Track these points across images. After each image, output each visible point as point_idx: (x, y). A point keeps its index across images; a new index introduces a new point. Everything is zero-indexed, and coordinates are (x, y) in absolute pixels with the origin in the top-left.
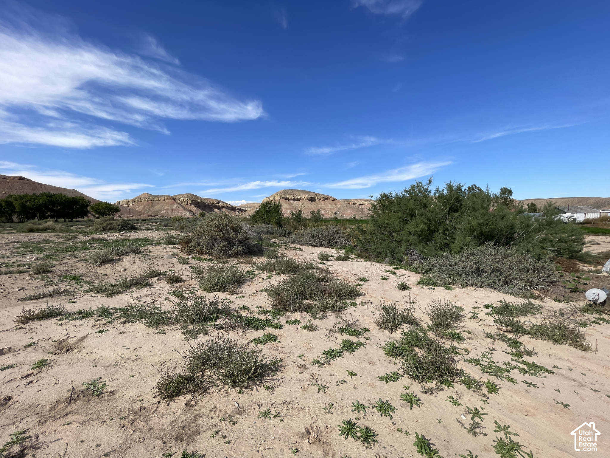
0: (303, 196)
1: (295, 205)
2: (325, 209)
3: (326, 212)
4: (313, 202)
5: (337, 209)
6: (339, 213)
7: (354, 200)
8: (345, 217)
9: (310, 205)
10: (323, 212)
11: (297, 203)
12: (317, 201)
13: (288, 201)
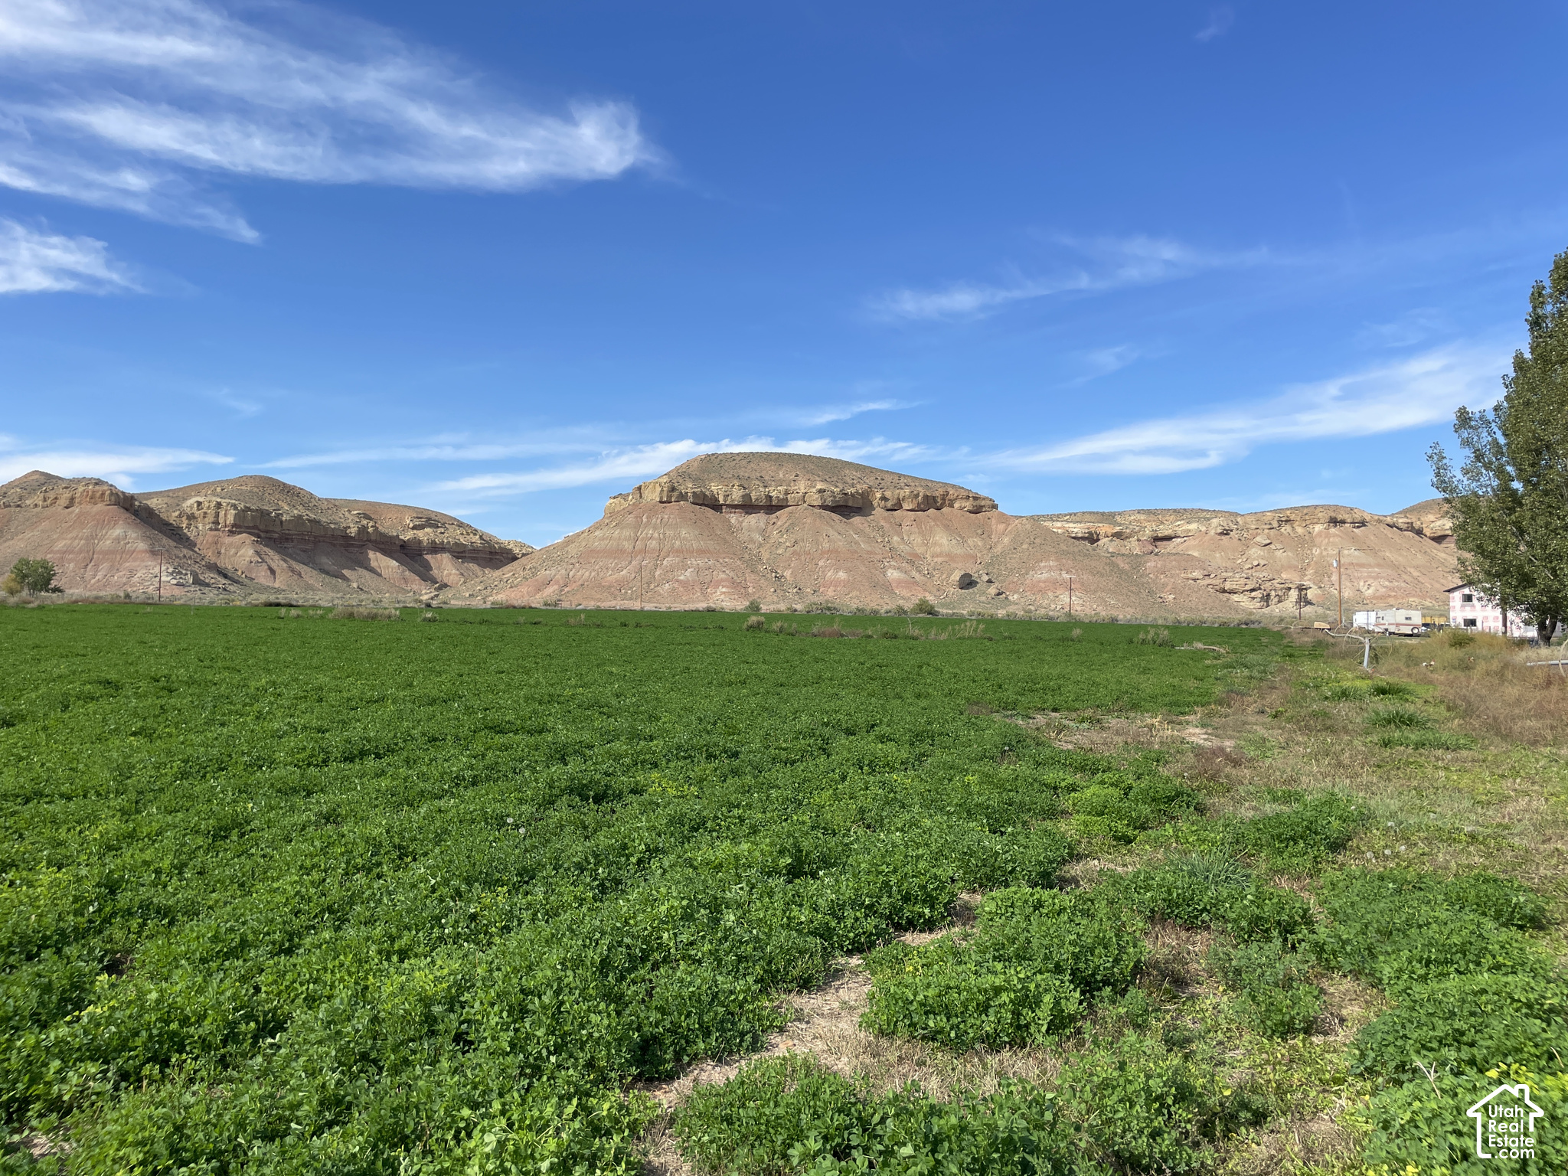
0: (801, 486)
1: (743, 536)
2: (916, 555)
3: (914, 573)
4: (857, 520)
5: (987, 559)
6: (990, 581)
7: (1142, 517)
8: (1017, 604)
9: (831, 532)
10: (893, 574)
11: (762, 525)
12: (878, 512)
13: (710, 512)
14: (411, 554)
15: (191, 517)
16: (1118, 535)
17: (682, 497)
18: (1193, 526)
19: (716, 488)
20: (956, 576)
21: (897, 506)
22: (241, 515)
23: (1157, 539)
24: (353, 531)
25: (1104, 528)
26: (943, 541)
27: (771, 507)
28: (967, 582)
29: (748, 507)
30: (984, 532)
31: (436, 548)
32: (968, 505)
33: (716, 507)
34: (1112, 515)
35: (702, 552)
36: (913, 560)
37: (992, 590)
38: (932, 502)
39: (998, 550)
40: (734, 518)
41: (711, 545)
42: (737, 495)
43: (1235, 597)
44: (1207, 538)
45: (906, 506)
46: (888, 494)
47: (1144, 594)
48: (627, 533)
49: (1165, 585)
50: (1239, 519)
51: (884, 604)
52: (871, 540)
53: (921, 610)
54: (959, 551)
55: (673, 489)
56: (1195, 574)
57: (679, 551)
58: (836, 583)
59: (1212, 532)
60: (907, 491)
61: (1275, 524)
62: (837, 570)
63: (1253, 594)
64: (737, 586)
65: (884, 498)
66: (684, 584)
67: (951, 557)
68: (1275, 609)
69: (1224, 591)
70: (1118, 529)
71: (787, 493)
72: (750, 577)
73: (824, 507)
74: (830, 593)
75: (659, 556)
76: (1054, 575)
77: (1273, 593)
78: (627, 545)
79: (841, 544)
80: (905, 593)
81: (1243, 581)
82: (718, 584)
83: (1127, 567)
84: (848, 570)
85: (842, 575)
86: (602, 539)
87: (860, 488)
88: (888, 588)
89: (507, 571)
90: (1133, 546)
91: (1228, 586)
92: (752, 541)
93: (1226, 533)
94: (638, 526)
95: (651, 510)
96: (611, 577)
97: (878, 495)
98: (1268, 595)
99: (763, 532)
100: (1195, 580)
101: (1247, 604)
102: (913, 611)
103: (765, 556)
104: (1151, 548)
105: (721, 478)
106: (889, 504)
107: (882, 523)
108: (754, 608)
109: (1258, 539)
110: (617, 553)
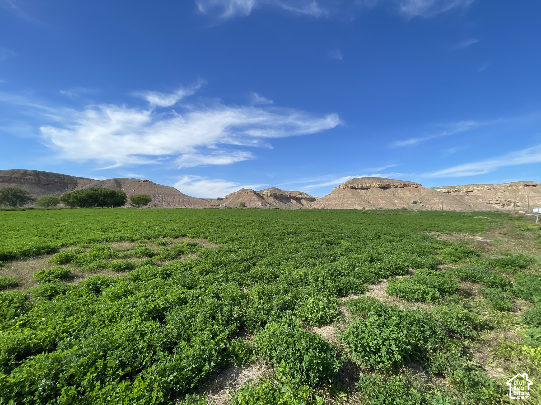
0: (374, 184)
1: (361, 194)
2: (402, 197)
3: (401, 201)
4: (387, 190)
5: (420, 197)
6: (421, 202)
7: (463, 187)
8: (428, 207)
9: (381, 193)
10: (396, 201)
11: (365, 192)
12: (392, 188)
13: (354, 190)
14: (298, 200)
15: (264, 195)
16: (456, 191)
17: (348, 187)
18: (479, 188)
19: (355, 185)
20: (412, 201)
21: (397, 187)
22: (271, 194)
23: (468, 192)
24: (288, 196)
25: (452, 190)
26: (408, 194)
27: (367, 188)
28: (415, 203)
29: (362, 188)
30: (419, 192)
31: (302, 198)
32: (415, 186)
33: (355, 189)
34: (454, 187)
35: (352, 198)
36: (401, 198)
37: (421, 204)
38: (405, 186)
39: (423, 195)
40: (359, 191)
41: (354, 196)
42: (360, 186)
43: (493, 205)
44: (484, 191)
45: (399, 187)
46: (394, 184)
47: (464, 205)
48: (337, 194)
49: (470, 203)
50: (494, 186)
51: (394, 208)
52: (390, 194)
53: (403, 209)
54: (413, 196)
55: (346, 186)
56: (480, 200)
57: (347, 198)
58: (383, 203)
59: (485, 189)
60: (399, 183)
61: (506, 187)
62: (383, 201)
63: (499, 204)
64: (360, 204)
65: (394, 185)
66: (349, 204)
67: (410, 197)
68: (506, 208)
69: (490, 204)
70: (456, 190)
71: (371, 185)
72: (363, 203)
73: (379, 188)
74: (381, 205)
75: (343, 199)
76: (438, 201)
77: (506, 204)
78: (337, 197)
79: (383, 195)
80: (399, 205)
81: (495, 201)
82: (356, 204)
83: (459, 198)
84: (385, 201)
85: (384, 202)
86: (332, 196)
87: (388, 183)
88: (395, 204)
89: (314, 202)
90: (460, 193)
91: (490, 202)
92: (363, 195)
93: (490, 189)
94: (339, 193)
95: (342, 190)
96: (334, 203)
97: (392, 185)
98: (504, 205)
99: (366, 193)
100: (480, 201)
101: (497, 207)
102: (401, 209)
103: (366, 198)
104: (466, 194)
105: (356, 183)
106: (395, 186)
107: (393, 190)
108: (364, 209)
109: (500, 191)
110: (335, 198)
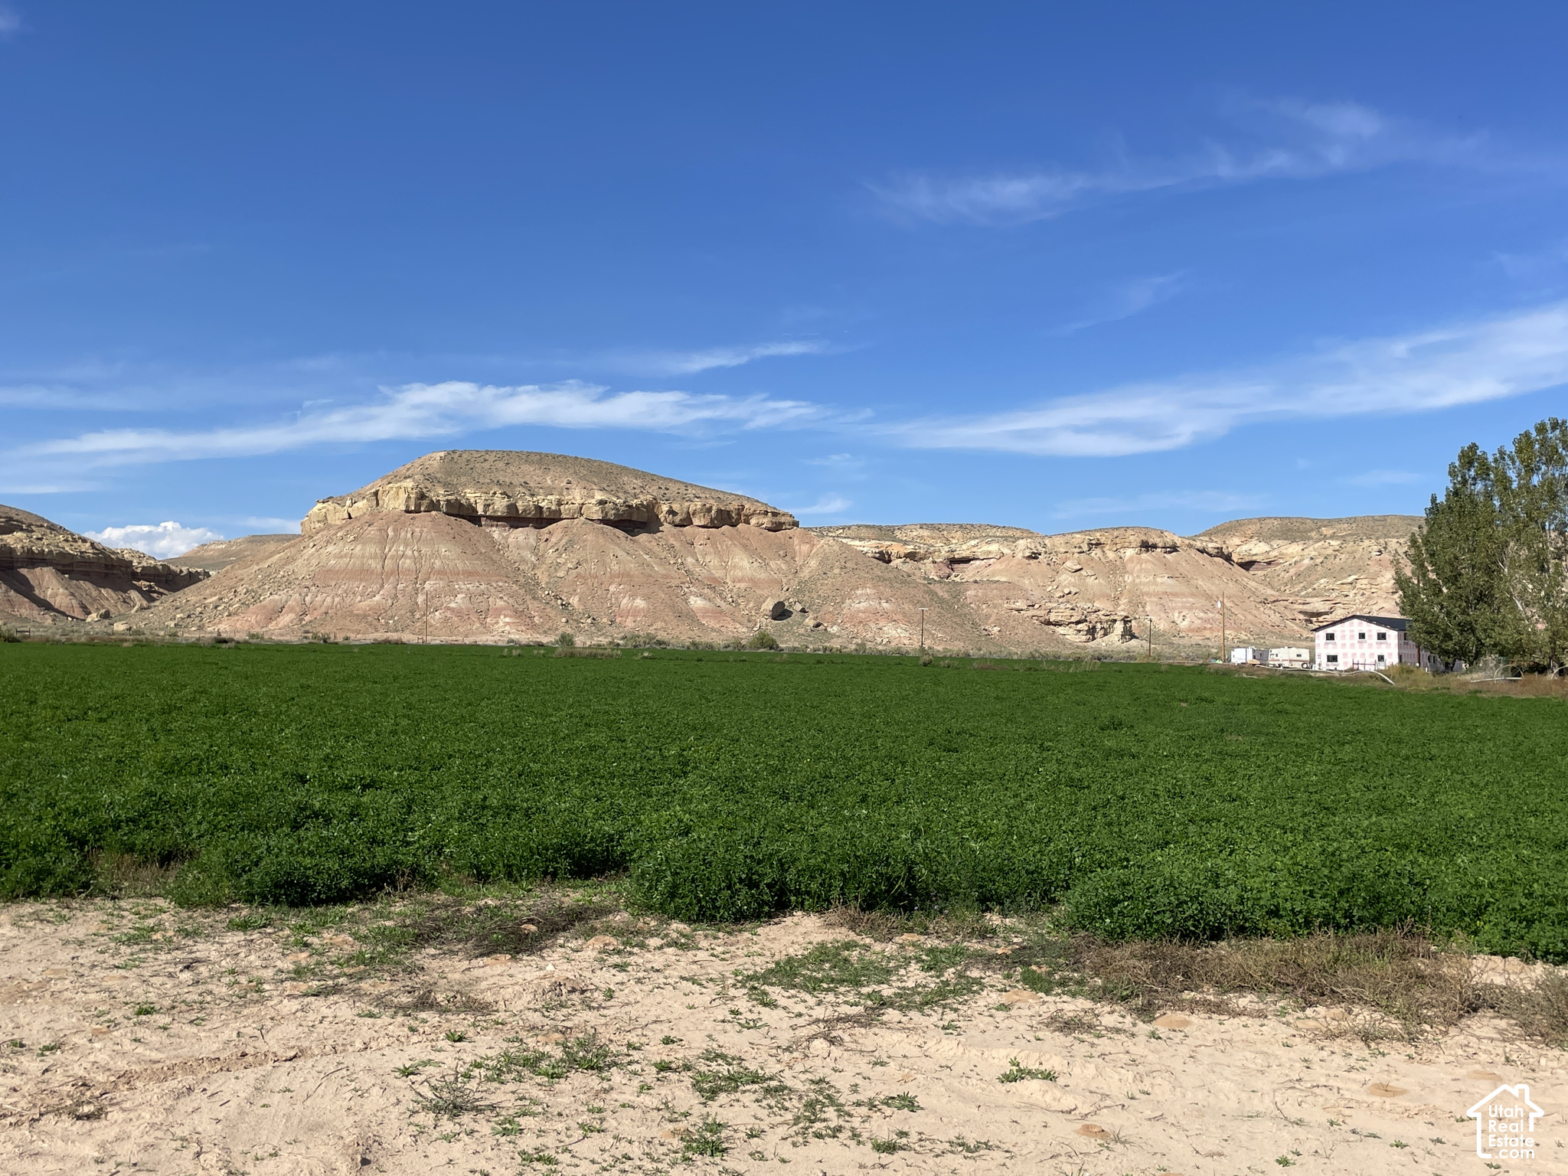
0: (576, 496)
1: (513, 554)
2: (715, 580)
4: (643, 537)
8: (840, 637)
9: (620, 553)
10: (696, 603)
11: (532, 541)
16: (911, 556)
18: (994, 547)
19: (472, 495)
20: (769, 605)
21: (687, 522)
23: (953, 562)
25: (895, 548)
27: (541, 520)
28: (780, 612)
29: (514, 519)
30: (787, 555)
32: (766, 521)
33: (474, 518)
34: (892, 531)
35: (469, 574)
36: (713, 585)
37: (810, 622)
38: (725, 518)
39: (805, 574)
40: (497, 533)
41: (478, 565)
42: (500, 505)
44: (1015, 561)
45: (696, 521)
46: (676, 507)
47: (968, 626)
48: (372, 549)
49: (988, 617)
50: (1047, 541)
52: (663, 561)
54: (762, 575)
55: (422, 496)
56: (1019, 605)
57: (441, 573)
58: (635, 612)
59: (1019, 556)
60: (699, 504)
61: (1085, 548)
62: (633, 596)
64: (521, 615)
65: (671, 512)
67: (754, 582)
71: (559, 503)
73: (605, 521)
74: (629, 623)
75: (418, 578)
76: (874, 603)
78: (375, 564)
80: (713, 623)
82: (498, 612)
84: (647, 598)
87: (644, 499)
90: (928, 568)
92: (524, 561)
93: (1034, 556)
94: (383, 541)
95: (396, 521)
97: (665, 508)
98: (1094, 627)
99: (535, 550)
101: (1073, 637)
102: (752, 645)
103: (543, 579)
104: (948, 571)
107: (672, 541)
109: (1068, 564)
